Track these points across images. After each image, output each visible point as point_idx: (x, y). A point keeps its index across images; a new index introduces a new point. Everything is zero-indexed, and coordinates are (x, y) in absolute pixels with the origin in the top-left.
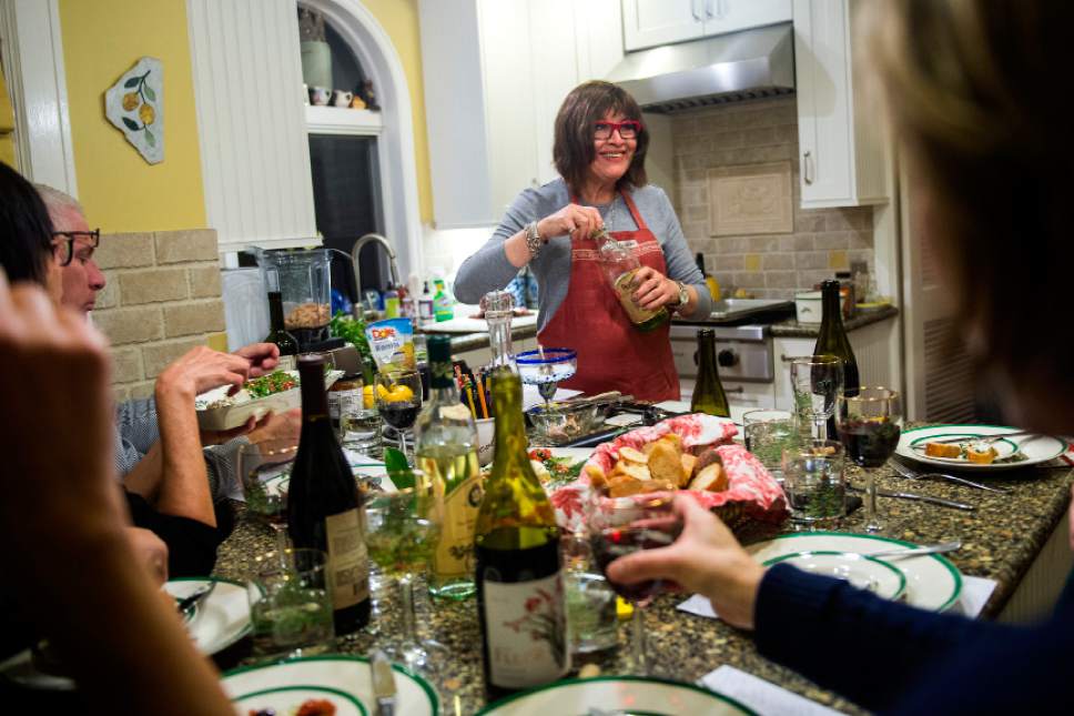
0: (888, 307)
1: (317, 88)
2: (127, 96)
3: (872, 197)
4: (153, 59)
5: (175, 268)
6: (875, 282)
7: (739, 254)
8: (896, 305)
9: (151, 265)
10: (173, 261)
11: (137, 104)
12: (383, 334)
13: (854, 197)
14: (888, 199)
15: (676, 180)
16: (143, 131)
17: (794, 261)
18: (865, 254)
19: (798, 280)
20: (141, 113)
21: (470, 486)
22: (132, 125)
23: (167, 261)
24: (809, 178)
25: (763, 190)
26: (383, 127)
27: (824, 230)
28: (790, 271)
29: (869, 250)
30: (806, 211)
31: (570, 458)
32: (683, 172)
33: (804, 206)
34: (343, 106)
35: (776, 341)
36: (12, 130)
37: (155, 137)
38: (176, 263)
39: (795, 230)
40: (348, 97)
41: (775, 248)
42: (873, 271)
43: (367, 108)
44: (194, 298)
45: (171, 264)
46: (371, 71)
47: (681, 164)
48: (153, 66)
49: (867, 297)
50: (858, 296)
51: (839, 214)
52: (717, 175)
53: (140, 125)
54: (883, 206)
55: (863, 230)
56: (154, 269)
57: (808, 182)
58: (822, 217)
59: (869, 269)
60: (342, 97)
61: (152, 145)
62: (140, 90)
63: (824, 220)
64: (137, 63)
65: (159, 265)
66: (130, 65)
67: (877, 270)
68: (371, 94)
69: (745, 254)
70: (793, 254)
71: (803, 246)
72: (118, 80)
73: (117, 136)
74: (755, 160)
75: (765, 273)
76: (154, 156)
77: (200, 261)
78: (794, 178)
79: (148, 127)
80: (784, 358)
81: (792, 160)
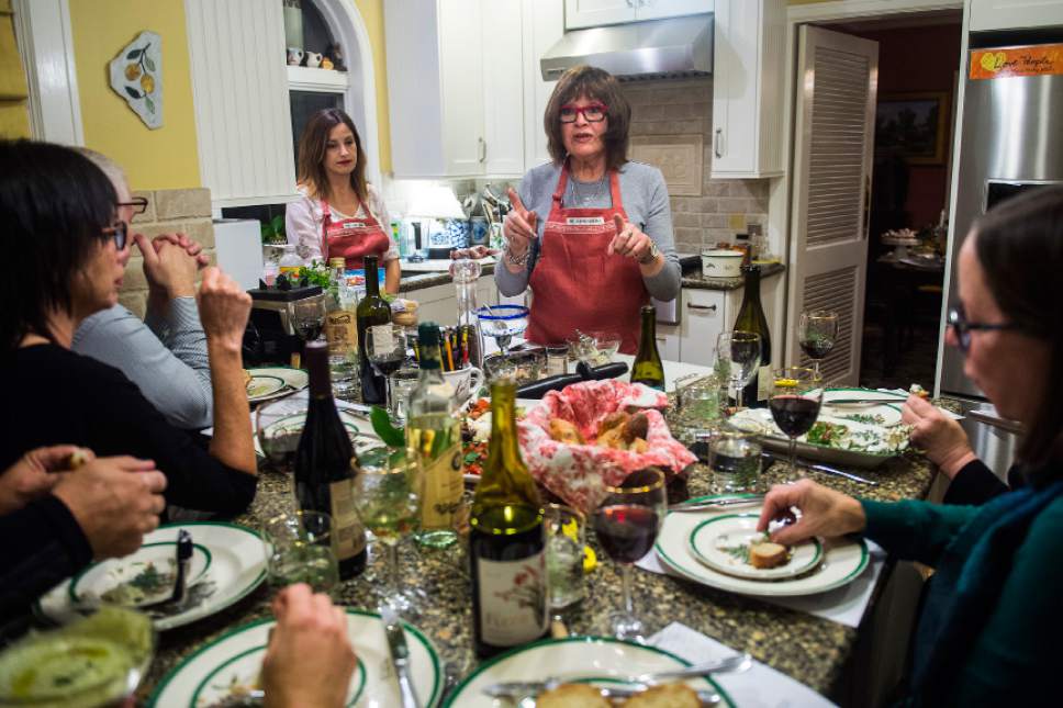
0: (778, 264)
1: (291, 49)
2: (129, 66)
3: (771, 171)
4: (154, 33)
5: (174, 223)
6: (768, 243)
8: (783, 262)
9: (152, 221)
10: (171, 215)
11: (138, 74)
12: (353, 281)
13: (756, 170)
14: (782, 172)
16: (144, 100)
17: (700, 221)
18: (761, 218)
19: (703, 238)
20: (142, 82)
22: (134, 94)
23: (167, 217)
24: (719, 152)
25: (677, 158)
26: (349, 86)
27: (728, 196)
28: (697, 229)
29: (764, 215)
30: (714, 180)
31: (524, 408)
34: (314, 66)
35: (685, 292)
36: (25, 98)
37: (156, 105)
38: (175, 219)
39: (703, 194)
40: (318, 58)
41: (685, 208)
42: (767, 234)
43: (335, 68)
45: (170, 220)
46: (340, 37)
48: (153, 39)
49: (760, 255)
50: (753, 255)
51: (742, 183)
52: (641, 143)
53: (142, 93)
54: (777, 179)
55: (760, 198)
56: (154, 224)
57: (718, 155)
58: (725, 186)
59: (764, 231)
60: (313, 58)
61: (153, 112)
62: (141, 61)
63: (728, 187)
64: (137, 36)
65: (159, 220)
66: (132, 38)
67: (769, 231)
68: (339, 56)
70: (700, 214)
71: (709, 208)
72: (122, 51)
73: (121, 103)
74: (672, 131)
76: (154, 122)
77: (196, 217)
78: (706, 150)
79: (149, 96)
80: (689, 306)
81: (704, 134)
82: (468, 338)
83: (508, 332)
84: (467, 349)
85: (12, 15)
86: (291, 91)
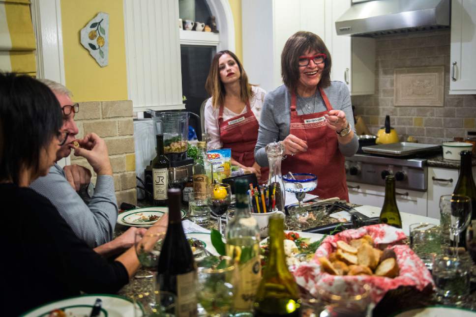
1: (187, 21)
2: (91, 32)
4: (105, 13)
5: (111, 120)
7: (410, 117)
9: (99, 118)
10: (110, 116)
11: (96, 36)
12: (214, 157)
15: (377, 74)
17: (443, 123)
19: (445, 134)
20: (97, 41)
21: (254, 263)
22: (93, 47)
23: (107, 116)
24: (455, 77)
25: (426, 82)
26: (220, 42)
27: (462, 106)
28: (440, 128)
30: (452, 95)
31: (309, 239)
32: (381, 70)
33: (451, 93)
34: (200, 31)
35: (430, 169)
36: (35, 49)
37: (104, 53)
38: (112, 118)
39: (445, 105)
40: (202, 26)
41: (432, 115)
43: (212, 31)
44: (120, 136)
45: (109, 118)
46: (215, 12)
47: (380, 65)
48: (105, 17)
52: (401, 72)
53: (97, 47)
56: (101, 120)
57: (454, 80)
60: (200, 26)
61: (103, 57)
62: (98, 29)
63: (462, 100)
64: (96, 15)
65: (104, 119)
66: (93, 16)
68: (214, 24)
69: (414, 117)
70: (442, 118)
71: (449, 114)
72: (87, 24)
73: (86, 52)
74: (423, 64)
75: (425, 128)
76: (103, 63)
77: (124, 117)
78: (447, 76)
79: (101, 48)
80: (434, 179)
81: (445, 66)
82: (276, 193)
83: (303, 190)
84: (274, 199)
85: (30, 5)
86: (181, 45)
